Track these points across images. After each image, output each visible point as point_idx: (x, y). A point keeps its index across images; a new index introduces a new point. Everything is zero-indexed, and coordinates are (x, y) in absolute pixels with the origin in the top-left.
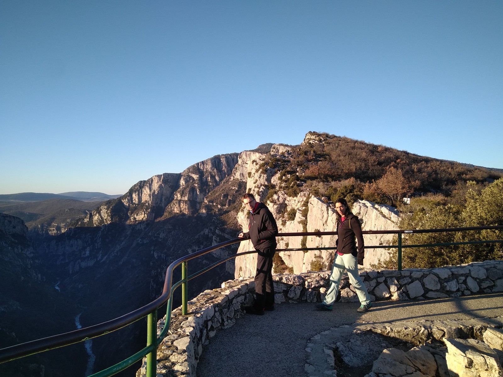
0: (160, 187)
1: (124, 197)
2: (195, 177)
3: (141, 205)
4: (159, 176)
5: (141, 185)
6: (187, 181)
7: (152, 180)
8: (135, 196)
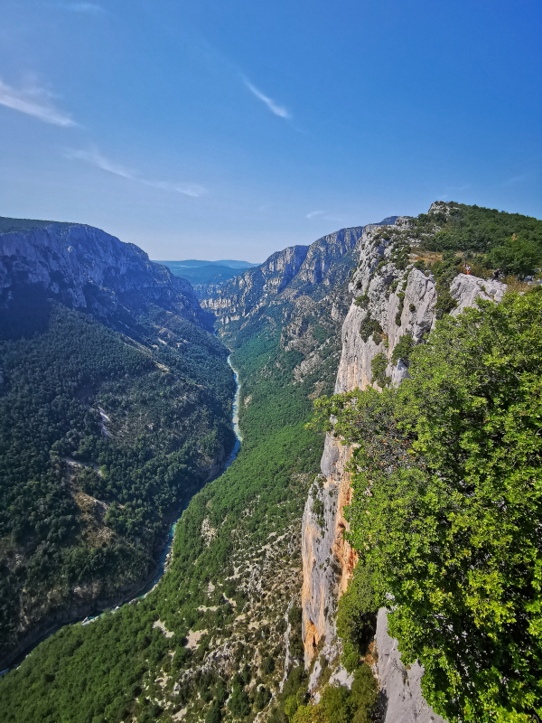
0: (292, 257)
1: (263, 265)
2: (322, 249)
3: (276, 273)
4: (291, 248)
5: (277, 256)
6: (314, 253)
7: (285, 251)
8: (271, 266)
